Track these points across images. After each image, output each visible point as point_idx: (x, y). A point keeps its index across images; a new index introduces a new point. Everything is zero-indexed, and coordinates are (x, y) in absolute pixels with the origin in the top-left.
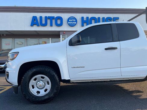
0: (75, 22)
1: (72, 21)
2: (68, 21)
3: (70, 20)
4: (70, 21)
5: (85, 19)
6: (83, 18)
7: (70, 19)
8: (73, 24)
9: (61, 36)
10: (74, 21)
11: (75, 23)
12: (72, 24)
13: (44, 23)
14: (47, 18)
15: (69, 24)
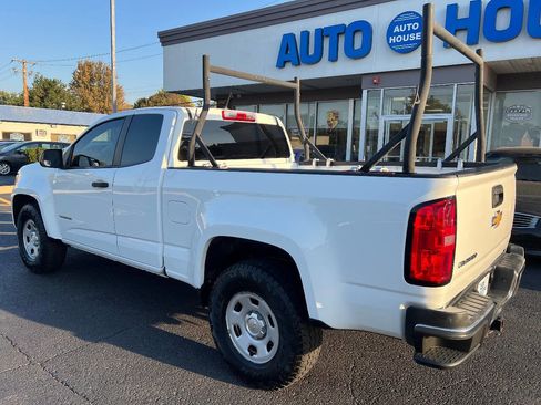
0: (415, 32)
1: (407, 32)
2: (390, 33)
3: (397, 29)
4: (397, 34)
5: (463, 13)
7: (399, 24)
8: (409, 42)
9: (365, 92)
10: (412, 31)
11: (418, 36)
12: (403, 43)
13: (311, 52)
14: (321, 33)
15: (391, 45)
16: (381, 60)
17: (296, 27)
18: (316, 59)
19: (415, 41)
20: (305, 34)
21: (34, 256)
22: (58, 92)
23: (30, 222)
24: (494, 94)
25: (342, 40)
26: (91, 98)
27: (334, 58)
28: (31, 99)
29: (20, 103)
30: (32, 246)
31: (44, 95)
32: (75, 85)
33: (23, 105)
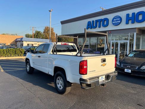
0: (119, 20)
1: (117, 21)
2: (113, 21)
3: (114, 20)
4: (114, 21)
5: (130, 16)
6: (128, 15)
7: (115, 19)
8: (117, 23)
10: (118, 20)
11: (119, 22)
12: (116, 23)
13: (94, 26)
14: (97, 21)
15: (113, 24)
16: (111, 27)
17: (91, 20)
18: (96, 27)
19: (119, 23)
20: (93, 21)
21: (28, 70)
22: (40, 34)
23: (28, 64)
24: (142, 35)
25: (102, 22)
26: (48, 35)
27: (100, 27)
28: (34, 36)
29: (32, 37)
30: (28, 68)
31: (37, 35)
32: (44, 32)
33: (32, 38)
